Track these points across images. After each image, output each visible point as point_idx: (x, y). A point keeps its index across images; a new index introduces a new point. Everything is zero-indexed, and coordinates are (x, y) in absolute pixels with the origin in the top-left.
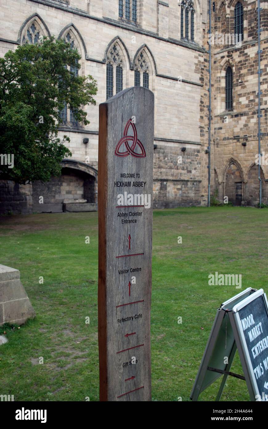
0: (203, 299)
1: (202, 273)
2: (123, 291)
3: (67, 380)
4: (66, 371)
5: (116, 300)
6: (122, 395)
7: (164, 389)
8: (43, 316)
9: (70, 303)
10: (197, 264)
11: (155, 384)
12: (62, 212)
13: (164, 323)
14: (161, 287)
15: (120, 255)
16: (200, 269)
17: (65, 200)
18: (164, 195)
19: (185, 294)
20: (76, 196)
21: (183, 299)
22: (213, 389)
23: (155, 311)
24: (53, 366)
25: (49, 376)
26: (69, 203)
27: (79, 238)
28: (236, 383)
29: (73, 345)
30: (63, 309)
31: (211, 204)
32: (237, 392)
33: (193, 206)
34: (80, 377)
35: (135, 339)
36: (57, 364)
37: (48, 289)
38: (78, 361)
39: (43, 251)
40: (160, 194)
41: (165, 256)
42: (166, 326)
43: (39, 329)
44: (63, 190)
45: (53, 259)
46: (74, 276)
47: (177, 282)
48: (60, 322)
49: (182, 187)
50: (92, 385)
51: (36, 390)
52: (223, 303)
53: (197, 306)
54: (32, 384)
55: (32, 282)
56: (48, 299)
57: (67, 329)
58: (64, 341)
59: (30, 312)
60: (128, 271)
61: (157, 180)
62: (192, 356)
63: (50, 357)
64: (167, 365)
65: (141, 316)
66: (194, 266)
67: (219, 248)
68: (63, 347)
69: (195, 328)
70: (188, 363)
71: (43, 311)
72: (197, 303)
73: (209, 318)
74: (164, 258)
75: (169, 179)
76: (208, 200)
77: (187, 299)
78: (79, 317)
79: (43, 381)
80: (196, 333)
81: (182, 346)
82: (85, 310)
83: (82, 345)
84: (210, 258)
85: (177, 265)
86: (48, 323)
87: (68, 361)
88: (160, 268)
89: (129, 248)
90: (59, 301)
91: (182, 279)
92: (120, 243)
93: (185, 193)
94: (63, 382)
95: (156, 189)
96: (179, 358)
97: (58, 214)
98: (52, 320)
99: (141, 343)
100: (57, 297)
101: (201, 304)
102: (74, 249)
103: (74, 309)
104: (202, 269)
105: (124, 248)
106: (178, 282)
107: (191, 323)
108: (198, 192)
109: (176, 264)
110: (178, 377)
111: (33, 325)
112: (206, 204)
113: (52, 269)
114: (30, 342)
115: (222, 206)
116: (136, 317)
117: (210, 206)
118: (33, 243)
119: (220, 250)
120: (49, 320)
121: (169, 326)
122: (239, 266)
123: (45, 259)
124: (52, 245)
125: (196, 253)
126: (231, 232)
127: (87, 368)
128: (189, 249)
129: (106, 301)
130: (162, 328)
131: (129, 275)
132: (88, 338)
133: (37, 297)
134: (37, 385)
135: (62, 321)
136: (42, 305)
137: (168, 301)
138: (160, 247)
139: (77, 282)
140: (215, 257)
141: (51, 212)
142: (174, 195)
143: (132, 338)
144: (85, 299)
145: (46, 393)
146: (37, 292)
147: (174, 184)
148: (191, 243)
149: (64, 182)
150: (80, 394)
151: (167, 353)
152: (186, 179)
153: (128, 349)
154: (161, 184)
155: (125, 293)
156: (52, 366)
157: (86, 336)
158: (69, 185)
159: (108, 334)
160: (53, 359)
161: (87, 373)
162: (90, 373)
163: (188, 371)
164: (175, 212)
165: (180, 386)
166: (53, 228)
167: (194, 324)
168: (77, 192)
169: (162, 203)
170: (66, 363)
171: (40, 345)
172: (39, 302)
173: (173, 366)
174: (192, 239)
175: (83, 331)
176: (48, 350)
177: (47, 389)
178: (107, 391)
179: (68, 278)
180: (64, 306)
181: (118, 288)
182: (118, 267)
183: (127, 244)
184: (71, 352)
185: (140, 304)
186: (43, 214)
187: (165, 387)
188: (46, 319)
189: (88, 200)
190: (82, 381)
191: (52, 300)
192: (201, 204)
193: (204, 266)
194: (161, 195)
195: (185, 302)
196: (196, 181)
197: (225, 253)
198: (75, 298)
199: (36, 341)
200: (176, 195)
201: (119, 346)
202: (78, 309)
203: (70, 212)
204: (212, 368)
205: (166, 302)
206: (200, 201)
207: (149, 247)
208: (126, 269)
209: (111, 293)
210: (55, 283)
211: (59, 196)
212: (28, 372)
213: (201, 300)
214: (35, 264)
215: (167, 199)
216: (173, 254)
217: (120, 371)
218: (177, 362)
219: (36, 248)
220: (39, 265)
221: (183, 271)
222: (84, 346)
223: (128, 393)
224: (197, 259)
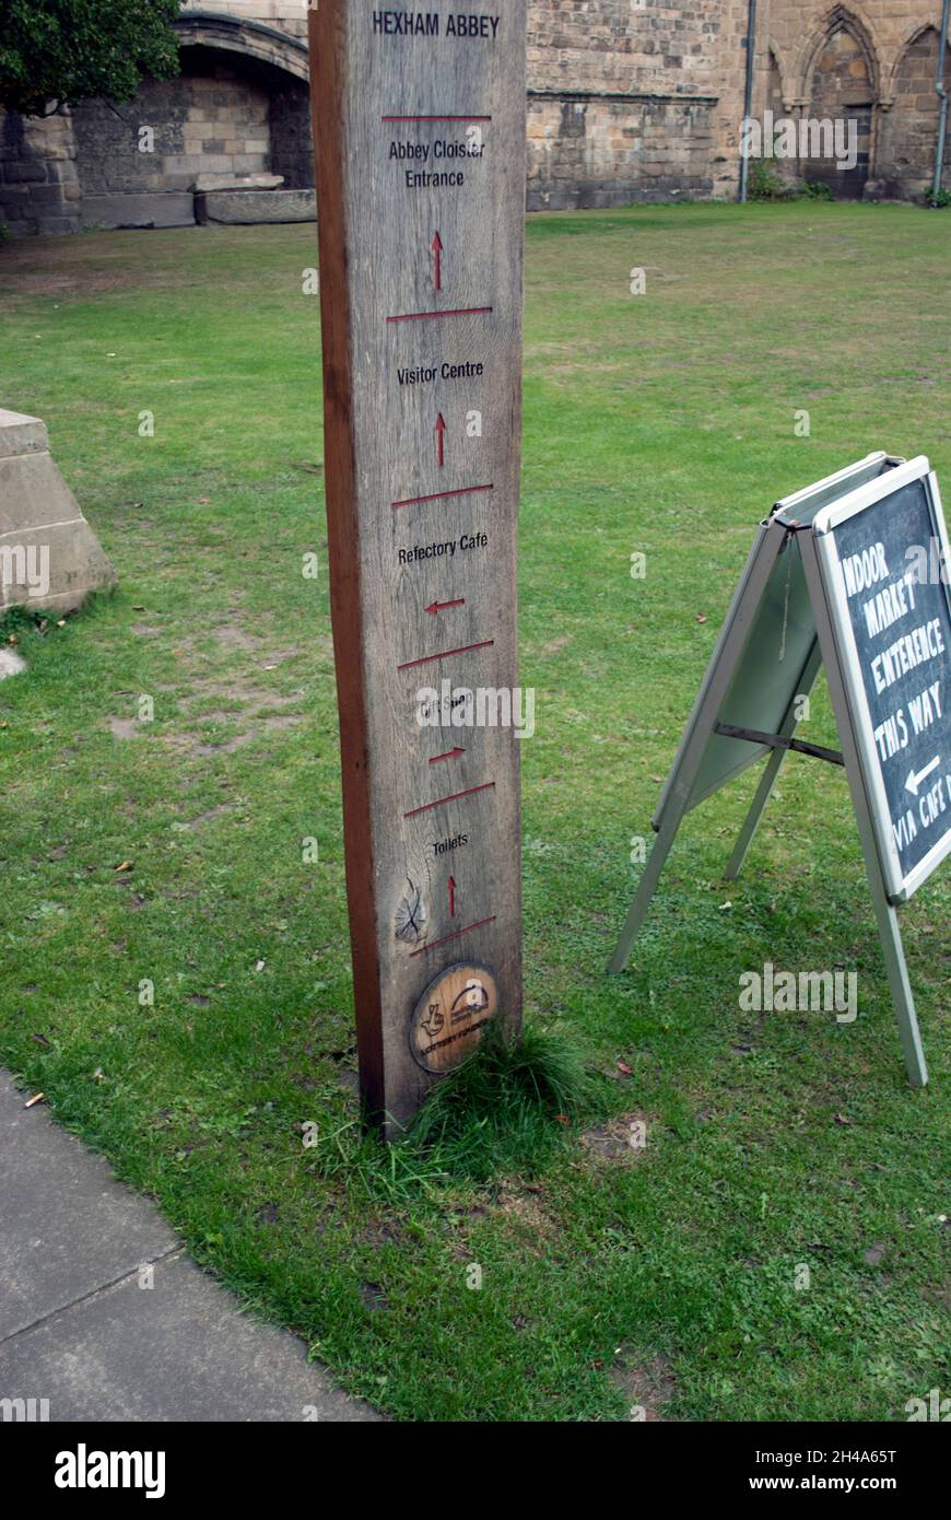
0: (707, 524)
1: (706, 437)
2: (417, 450)
3: (238, 784)
4: (233, 756)
5: (390, 482)
6: (421, 810)
7: (567, 808)
8: (141, 583)
9: (235, 538)
10: (692, 407)
11: (536, 793)
12: (191, 226)
13: (571, 600)
14: (558, 485)
15: (402, 313)
16: (703, 420)
17: (201, 178)
18: (576, 155)
19: (645, 507)
20: (244, 163)
21: (639, 523)
22: (731, 807)
23: (538, 563)
24: (187, 741)
25: (176, 773)
26: (215, 191)
27: (258, 317)
28: (811, 791)
29: (252, 675)
30: (210, 559)
31: (750, 191)
32: (811, 816)
33: (682, 200)
34: (279, 775)
35: (463, 623)
36: (200, 736)
37: (155, 493)
38: (272, 725)
39: (129, 363)
40: (561, 151)
41: (576, 378)
42: (573, 613)
43: (133, 625)
44: (193, 138)
45: (169, 391)
46: (246, 448)
47: (616, 468)
48: (202, 601)
49: (642, 123)
50: (323, 799)
51: (132, 815)
52: (782, 502)
53: (684, 547)
54: (117, 798)
55: (97, 473)
56: (158, 526)
57: (231, 625)
58: (222, 664)
59: (97, 570)
60: (433, 374)
61: (548, 96)
62: (664, 705)
63: (174, 714)
64: (576, 735)
65: (481, 539)
66: (681, 411)
67: (773, 352)
68: (217, 683)
69: (676, 616)
70: (648, 728)
71: (144, 566)
72: (687, 535)
73: (725, 586)
74: (572, 386)
75: (595, 92)
76: (741, 175)
77: (652, 522)
78: (268, 584)
79: (157, 788)
80: (679, 634)
81: (627, 677)
82: (289, 562)
83: (281, 673)
84: (740, 386)
85: (616, 411)
86: (164, 606)
87: (238, 724)
88: (558, 419)
89: (434, 285)
90: (197, 533)
91: (634, 458)
92: (401, 265)
93: (655, 148)
94: (223, 791)
95: (546, 133)
96: (618, 712)
97: (178, 230)
98: (174, 595)
99: (484, 637)
100: (191, 521)
101: (700, 539)
102: (245, 355)
103: (250, 558)
104: (709, 422)
105: (416, 284)
106: (622, 465)
107: (661, 602)
108: (703, 144)
109: (615, 407)
110: (613, 772)
111: (110, 612)
112: (734, 192)
113: (166, 426)
114: (104, 668)
115: (793, 200)
116: (465, 543)
117: (748, 199)
118: (92, 338)
119: (775, 357)
120: (167, 596)
121: (587, 613)
122: (842, 412)
123: (137, 391)
124: (163, 343)
125: (690, 369)
126: (818, 293)
127: (304, 747)
128: (664, 355)
129: (354, 482)
130: (560, 619)
131: (437, 389)
132: (302, 651)
133: (117, 522)
134: (134, 801)
135: (209, 600)
136: (139, 546)
137: (583, 531)
138: (558, 345)
139: (257, 469)
140: (757, 380)
141: (150, 227)
142: (611, 158)
143: (452, 617)
144: (289, 526)
145: (166, 825)
146: (116, 505)
147: (615, 113)
148: (670, 334)
149: (194, 105)
150: (282, 827)
151: (575, 696)
152: (660, 91)
153: (439, 656)
154: (565, 112)
155: (425, 455)
156: (182, 742)
157: (298, 647)
158: (212, 117)
159: (367, 602)
160: (187, 720)
161: (303, 762)
162: (313, 763)
163: (649, 754)
164: (617, 221)
165: (620, 799)
166: (162, 283)
167: (673, 604)
168: (244, 144)
169: (568, 188)
170: (230, 734)
171: (140, 677)
172: (125, 539)
173: (597, 737)
174: (674, 319)
175: (286, 630)
176: (165, 694)
177: (170, 814)
178: (367, 794)
179: (226, 455)
180: (215, 550)
181: (399, 435)
182: (396, 359)
183: (427, 268)
184: (245, 697)
185: (478, 496)
186: (123, 232)
187: (570, 803)
188: (154, 593)
189: (287, 178)
190: (287, 787)
191: (171, 530)
192: (715, 192)
193: (717, 413)
194: (564, 157)
195: (645, 532)
196: (698, 99)
197: (793, 367)
198: (254, 522)
199: (123, 665)
200: (620, 156)
201: (407, 644)
202: (266, 558)
203: (221, 223)
204: (732, 728)
205: (576, 534)
206: (711, 181)
207: (512, 284)
208: (428, 365)
209: (373, 455)
210: (180, 475)
211: (179, 161)
212: (101, 761)
213: (701, 527)
214: (102, 409)
215: (585, 173)
216: (605, 373)
217: (412, 731)
218: (610, 725)
219: (104, 355)
220: (120, 412)
221: (639, 431)
222: (291, 678)
223: (441, 802)
224: (692, 389)
